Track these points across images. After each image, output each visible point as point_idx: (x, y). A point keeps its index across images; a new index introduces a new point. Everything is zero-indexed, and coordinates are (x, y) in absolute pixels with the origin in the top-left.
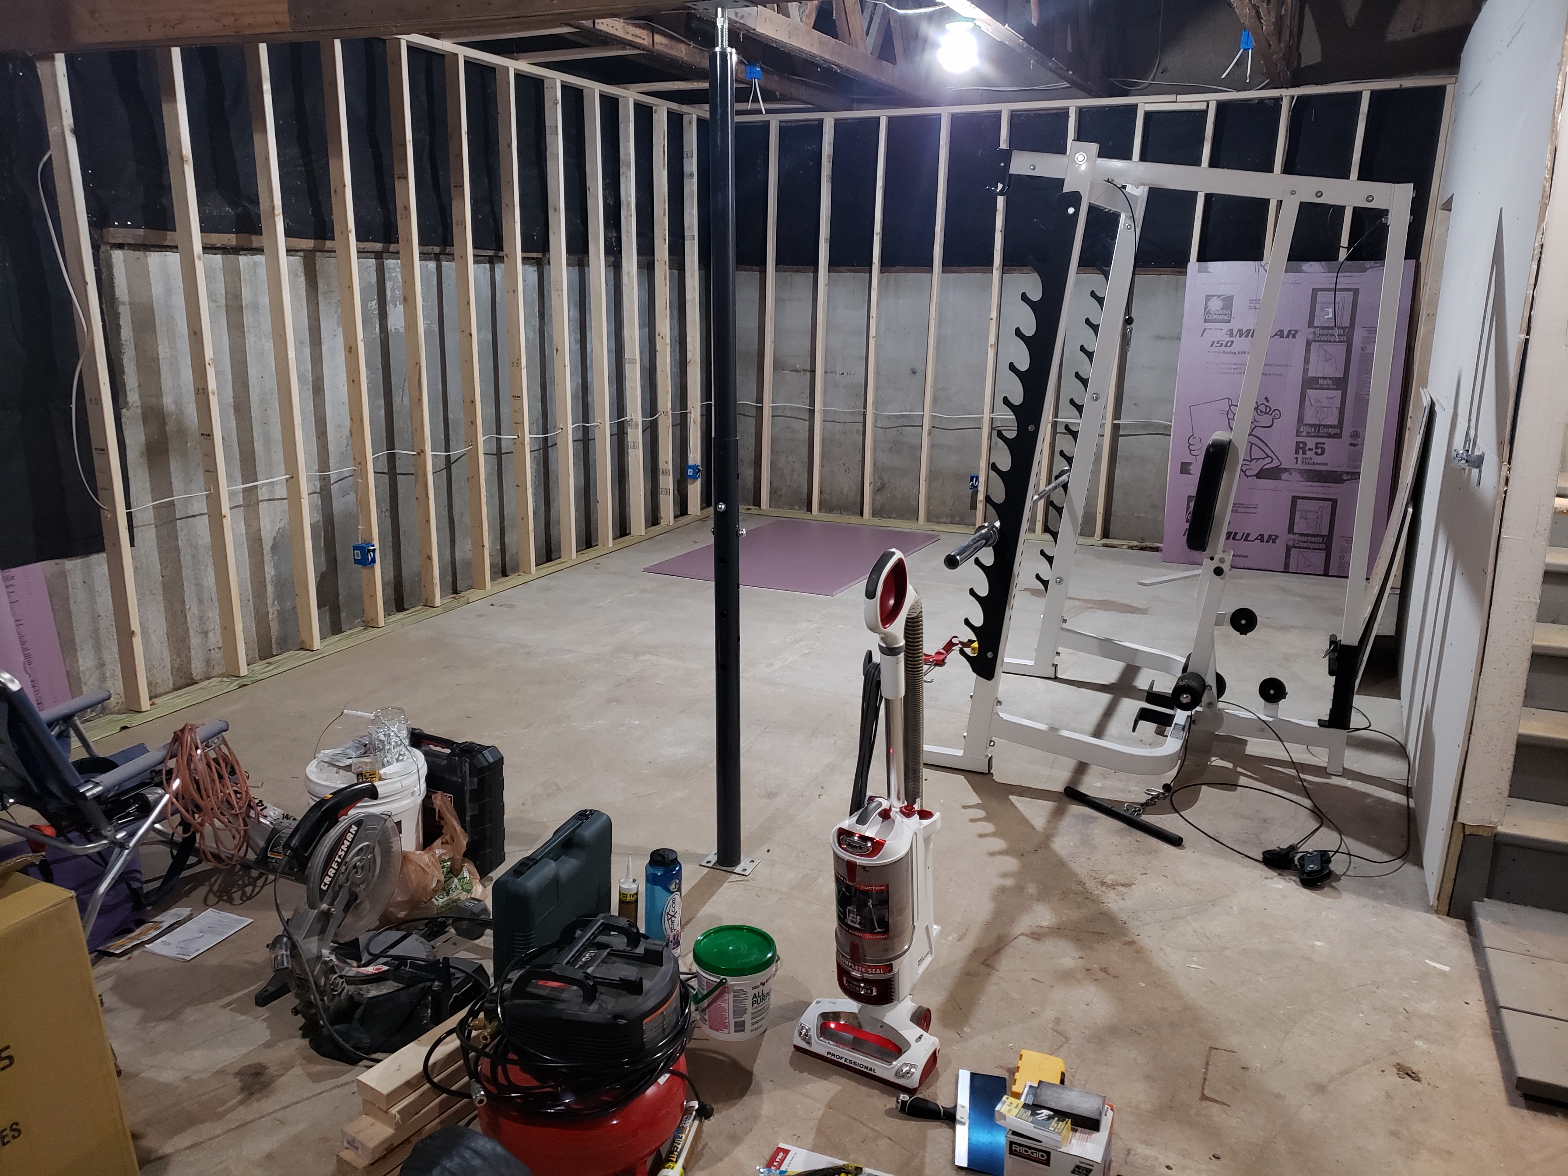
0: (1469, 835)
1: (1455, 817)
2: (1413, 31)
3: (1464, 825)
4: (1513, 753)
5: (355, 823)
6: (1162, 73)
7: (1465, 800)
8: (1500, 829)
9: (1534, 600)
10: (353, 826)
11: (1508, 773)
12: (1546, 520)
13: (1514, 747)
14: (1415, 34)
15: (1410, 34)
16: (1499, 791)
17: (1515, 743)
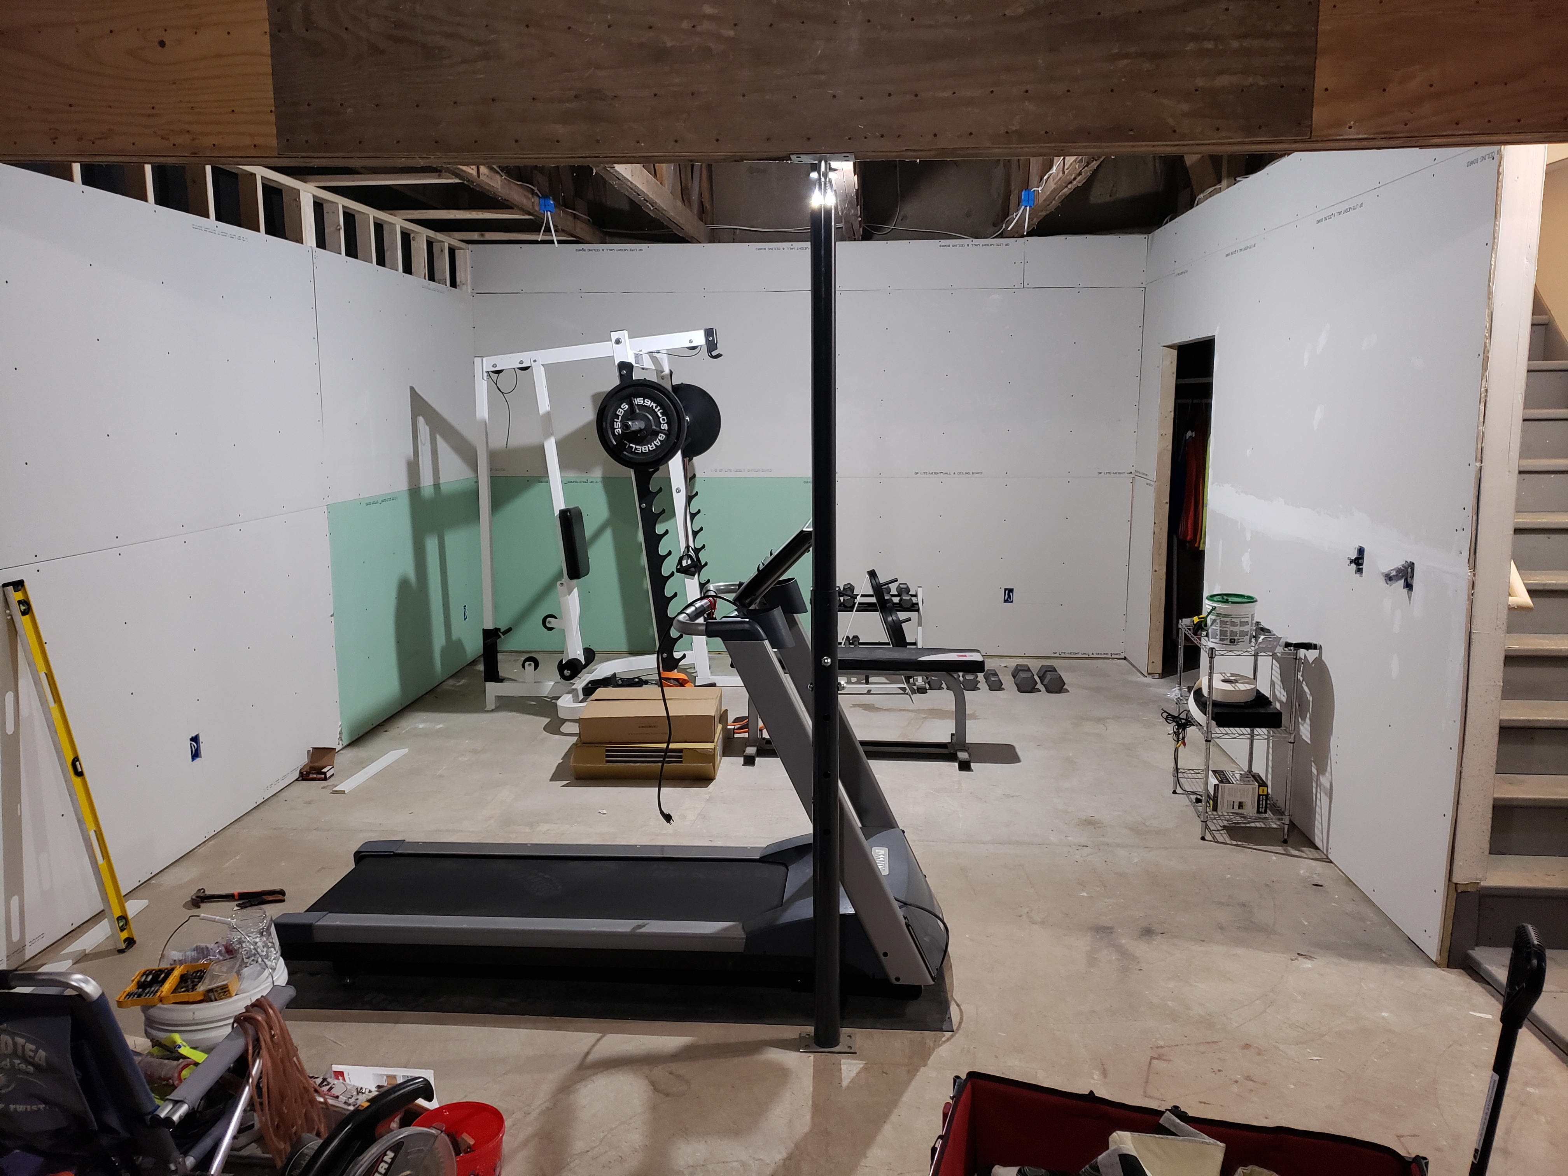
0: (1461, 892)
1: (1450, 880)
3: (1456, 884)
4: (1490, 816)
5: (391, 1148)
6: (902, 220)
7: (1458, 862)
8: (1483, 884)
9: (1498, 684)
10: (388, 1152)
11: (1488, 834)
12: (1504, 615)
13: (1491, 811)
16: (1482, 851)
17: (1491, 806)
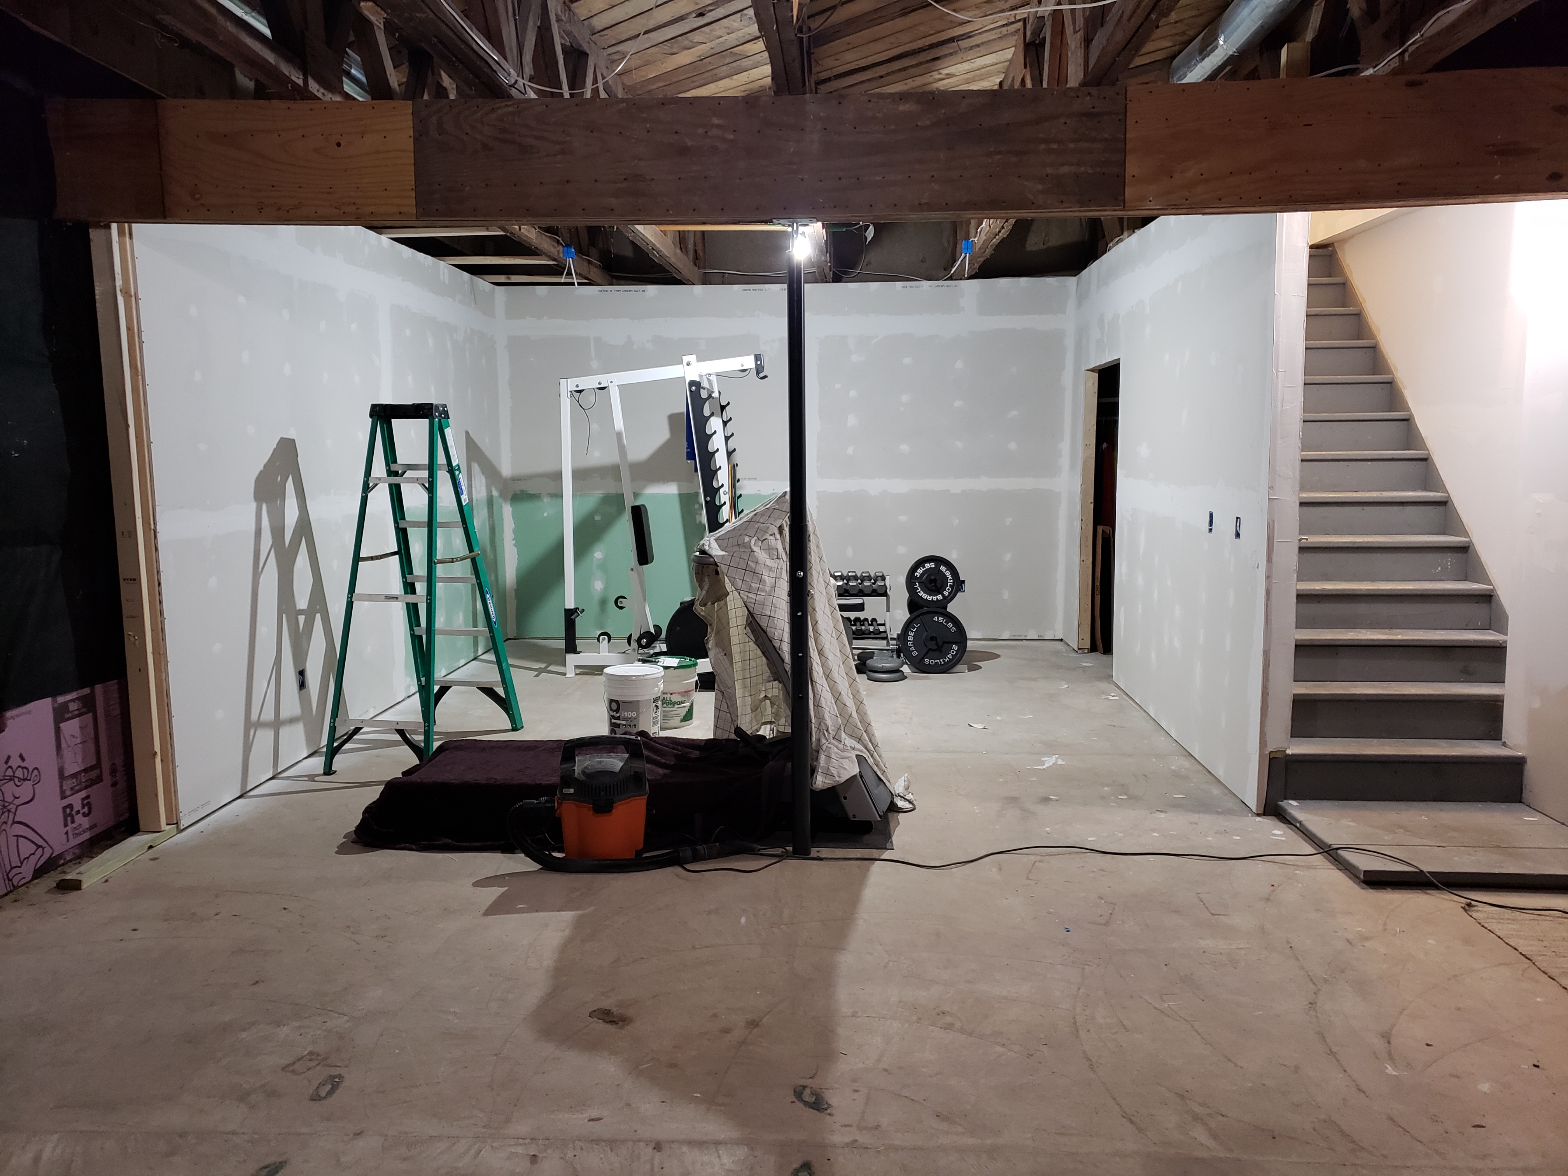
0: (1273, 758)
2: (1043, 244)
3: (1269, 752)
6: (867, 265)
8: (1287, 751)
14: (1045, 247)
15: (1041, 247)
